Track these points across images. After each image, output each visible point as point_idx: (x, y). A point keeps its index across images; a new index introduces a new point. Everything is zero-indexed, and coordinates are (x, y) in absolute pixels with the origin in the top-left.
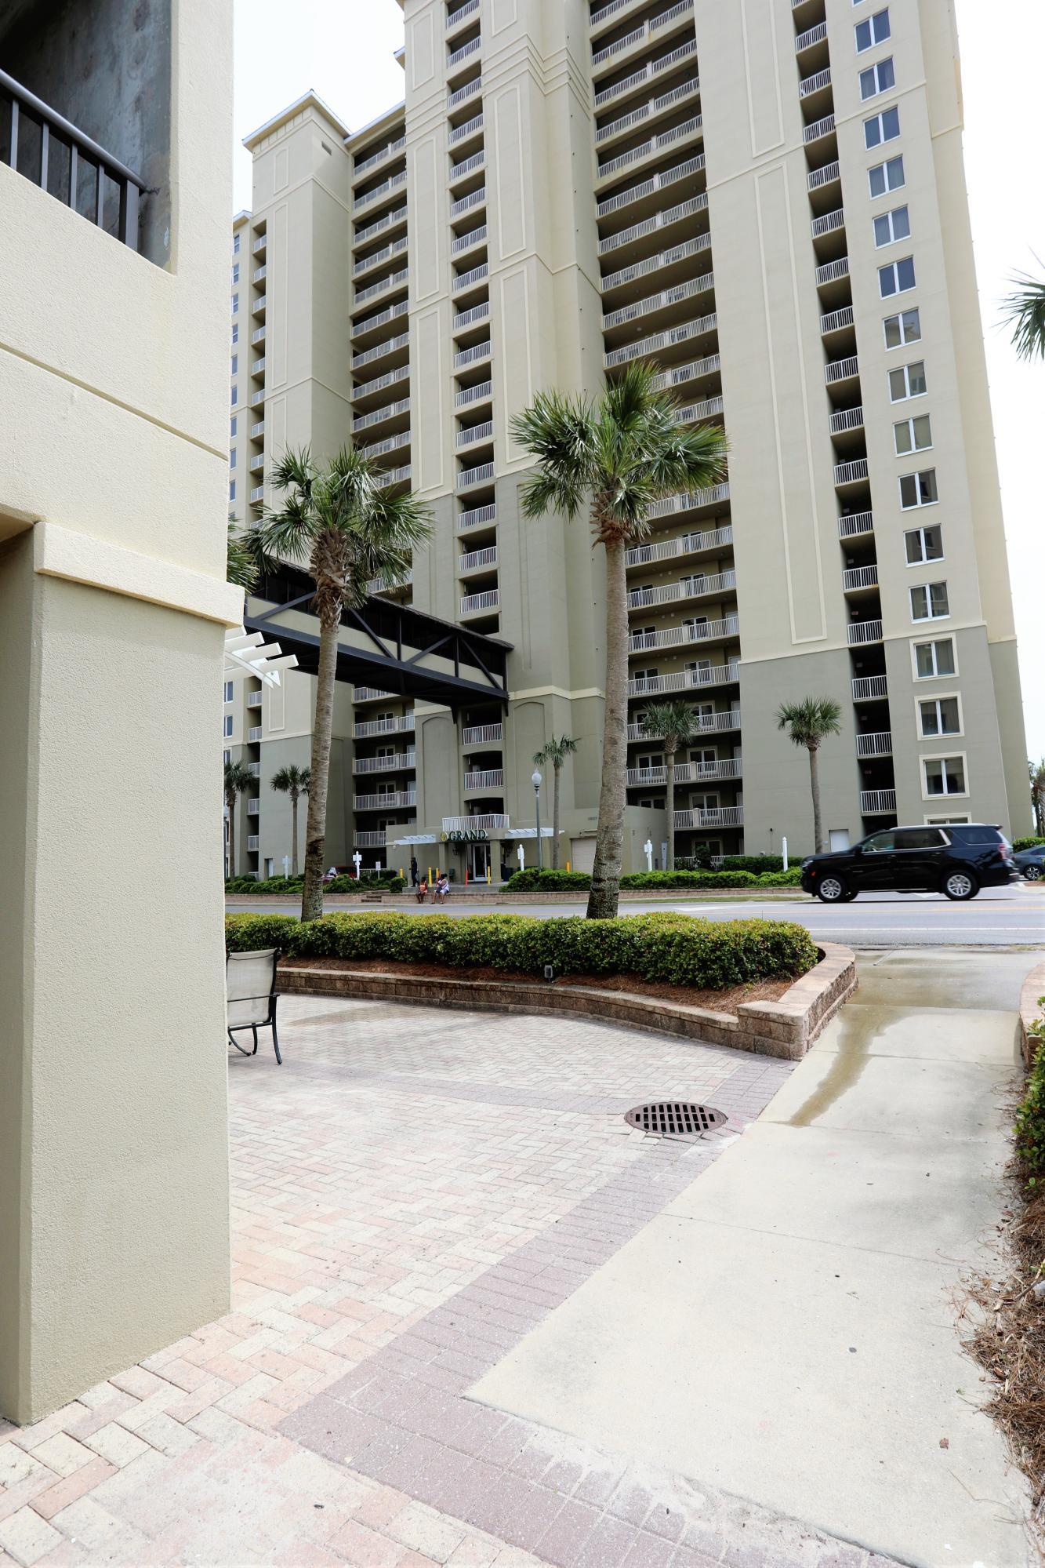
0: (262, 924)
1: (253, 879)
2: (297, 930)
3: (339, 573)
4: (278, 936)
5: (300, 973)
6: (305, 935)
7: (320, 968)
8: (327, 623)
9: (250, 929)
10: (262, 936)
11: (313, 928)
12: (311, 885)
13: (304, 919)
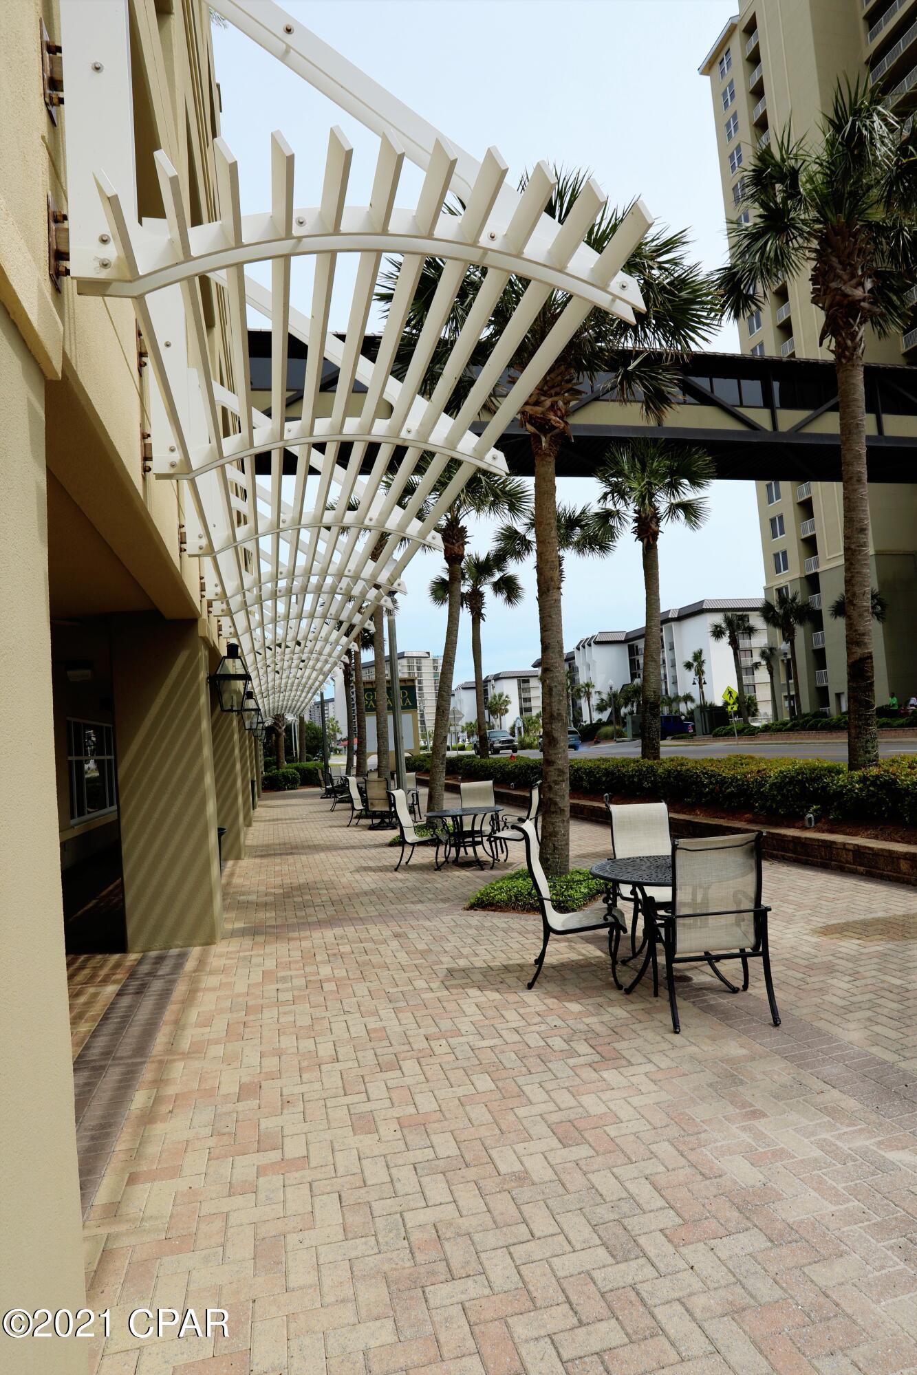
0: (793, 774)
1: (825, 715)
2: (840, 783)
3: (854, 282)
4: (816, 790)
5: (844, 844)
6: (852, 790)
7: (876, 837)
8: (845, 357)
9: (779, 780)
10: (794, 789)
11: (864, 779)
12: (859, 719)
13: (853, 766)
